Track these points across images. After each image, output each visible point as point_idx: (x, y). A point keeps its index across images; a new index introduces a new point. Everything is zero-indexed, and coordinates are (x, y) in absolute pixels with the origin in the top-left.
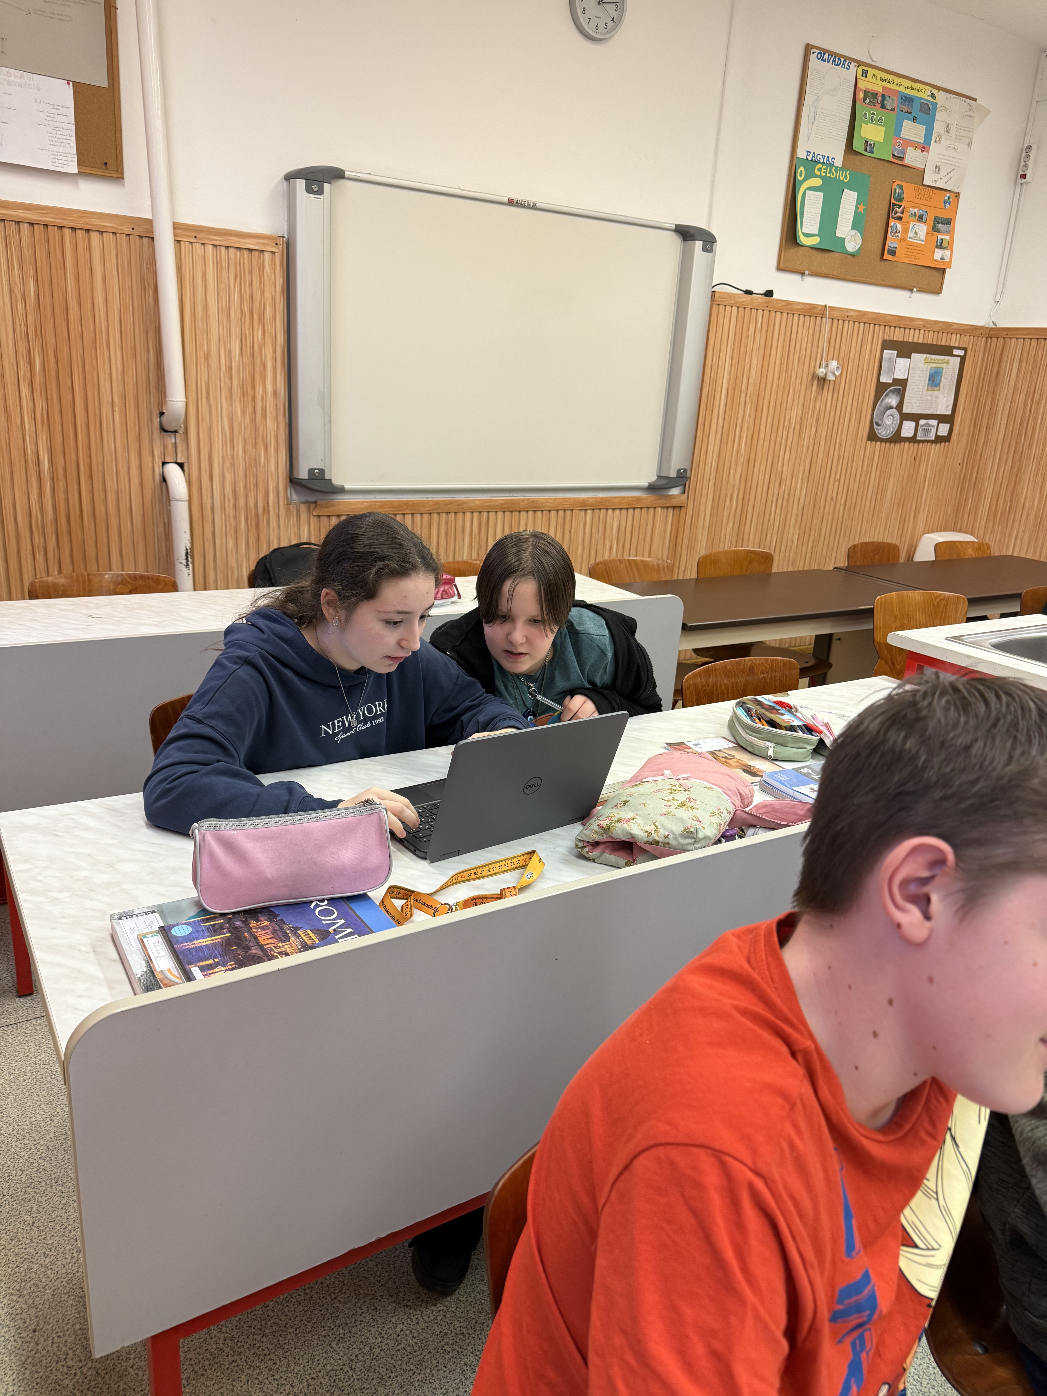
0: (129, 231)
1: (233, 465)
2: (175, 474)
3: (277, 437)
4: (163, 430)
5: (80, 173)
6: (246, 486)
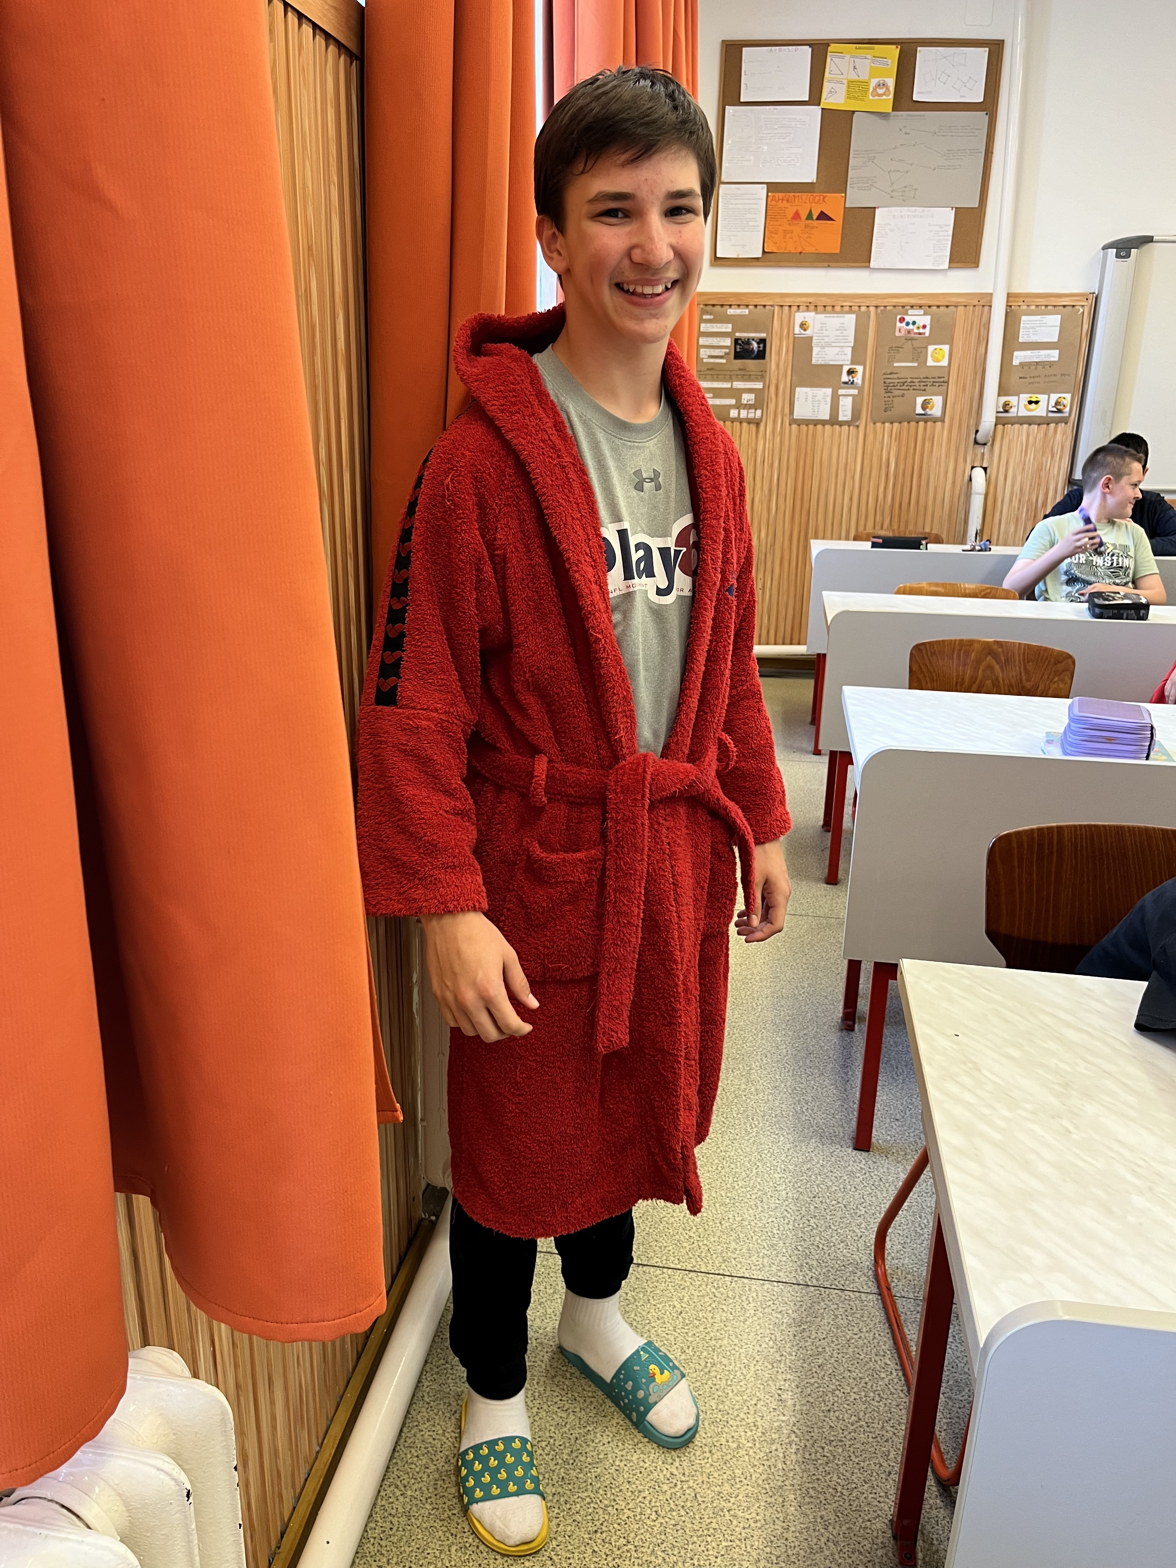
0: (976, 302)
1: (1023, 469)
2: (979, 475)
3: (1062, 447)
4: (976, 442)
5: (949, 267)
6: (1031, 485)
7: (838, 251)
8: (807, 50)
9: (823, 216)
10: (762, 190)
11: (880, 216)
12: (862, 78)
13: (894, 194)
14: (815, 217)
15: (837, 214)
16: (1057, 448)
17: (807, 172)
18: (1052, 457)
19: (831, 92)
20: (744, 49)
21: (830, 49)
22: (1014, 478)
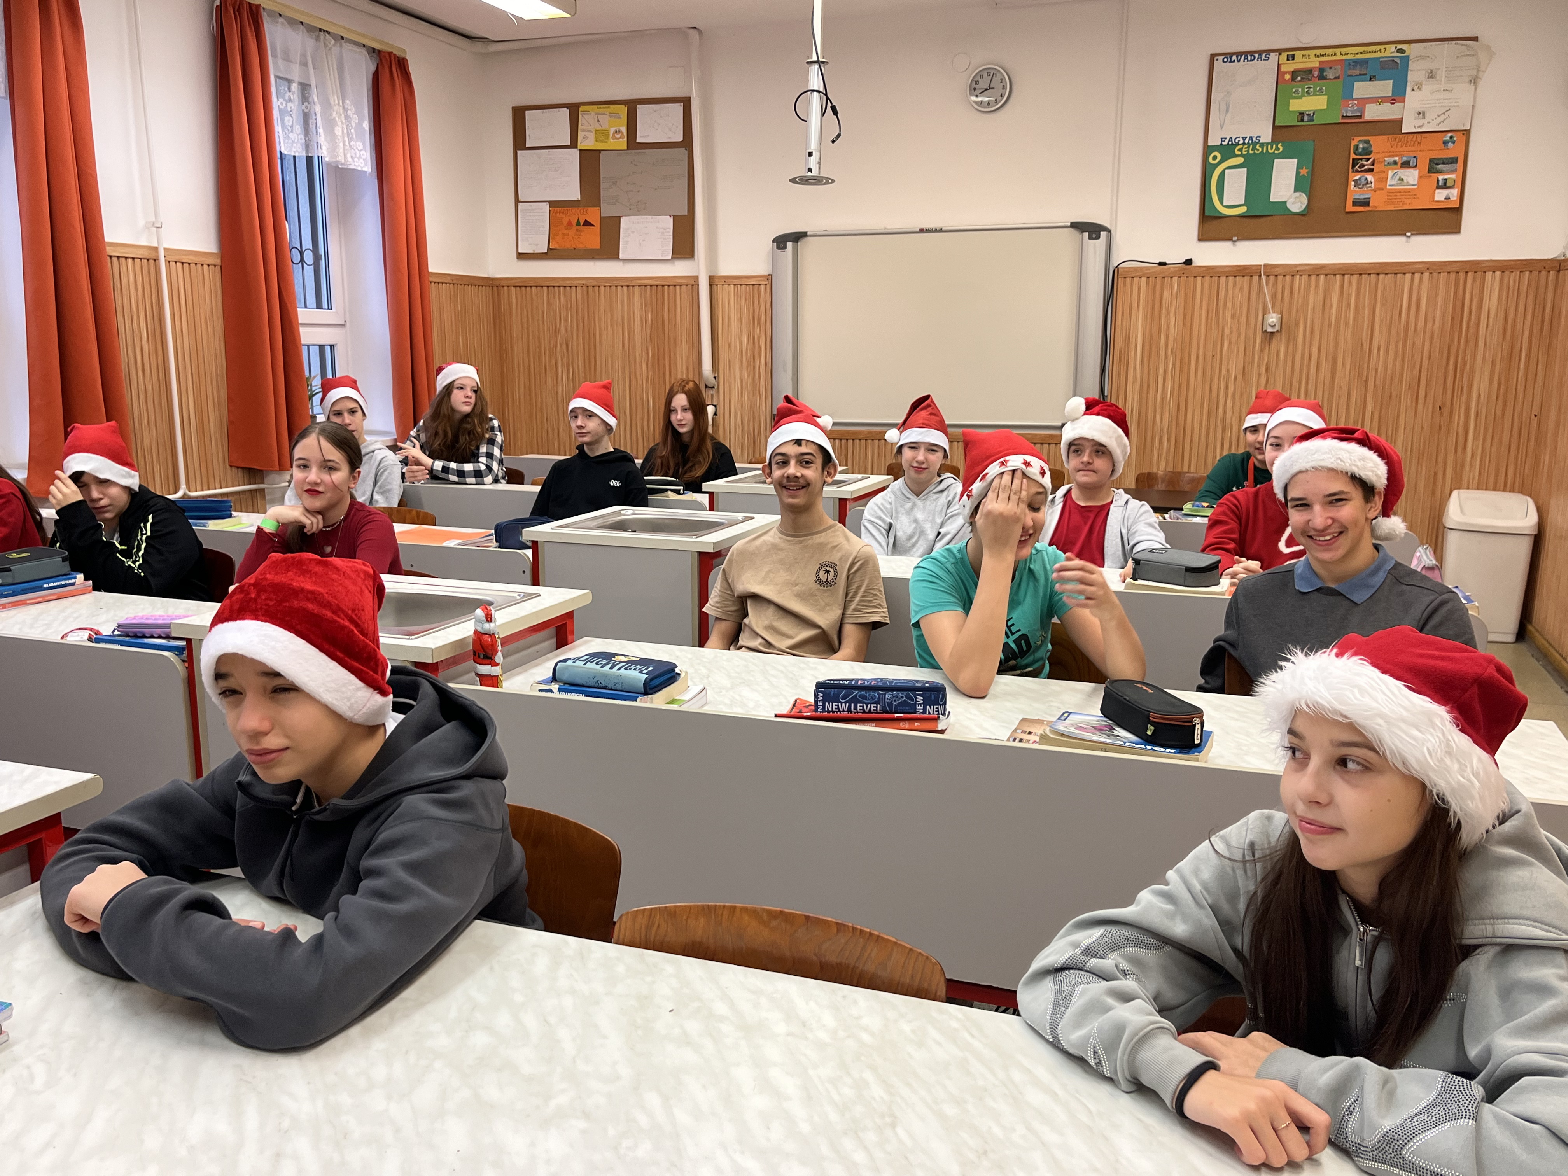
0: (694, 283)
5: (673, 258)
7: (599, 247)
8: (566, 111)
9: (587, 223)
10: (546, 207)
11: (624, 221)
12: (604, 128)
13: (632, 207)
14: (582, 224)
15: (595, 221)
16: (763, 389)
17: (574, 193)
18: (760, 398)
19: (584, 138)
20: (527, 112)
21: (581, 109)
22: (736, 413)
